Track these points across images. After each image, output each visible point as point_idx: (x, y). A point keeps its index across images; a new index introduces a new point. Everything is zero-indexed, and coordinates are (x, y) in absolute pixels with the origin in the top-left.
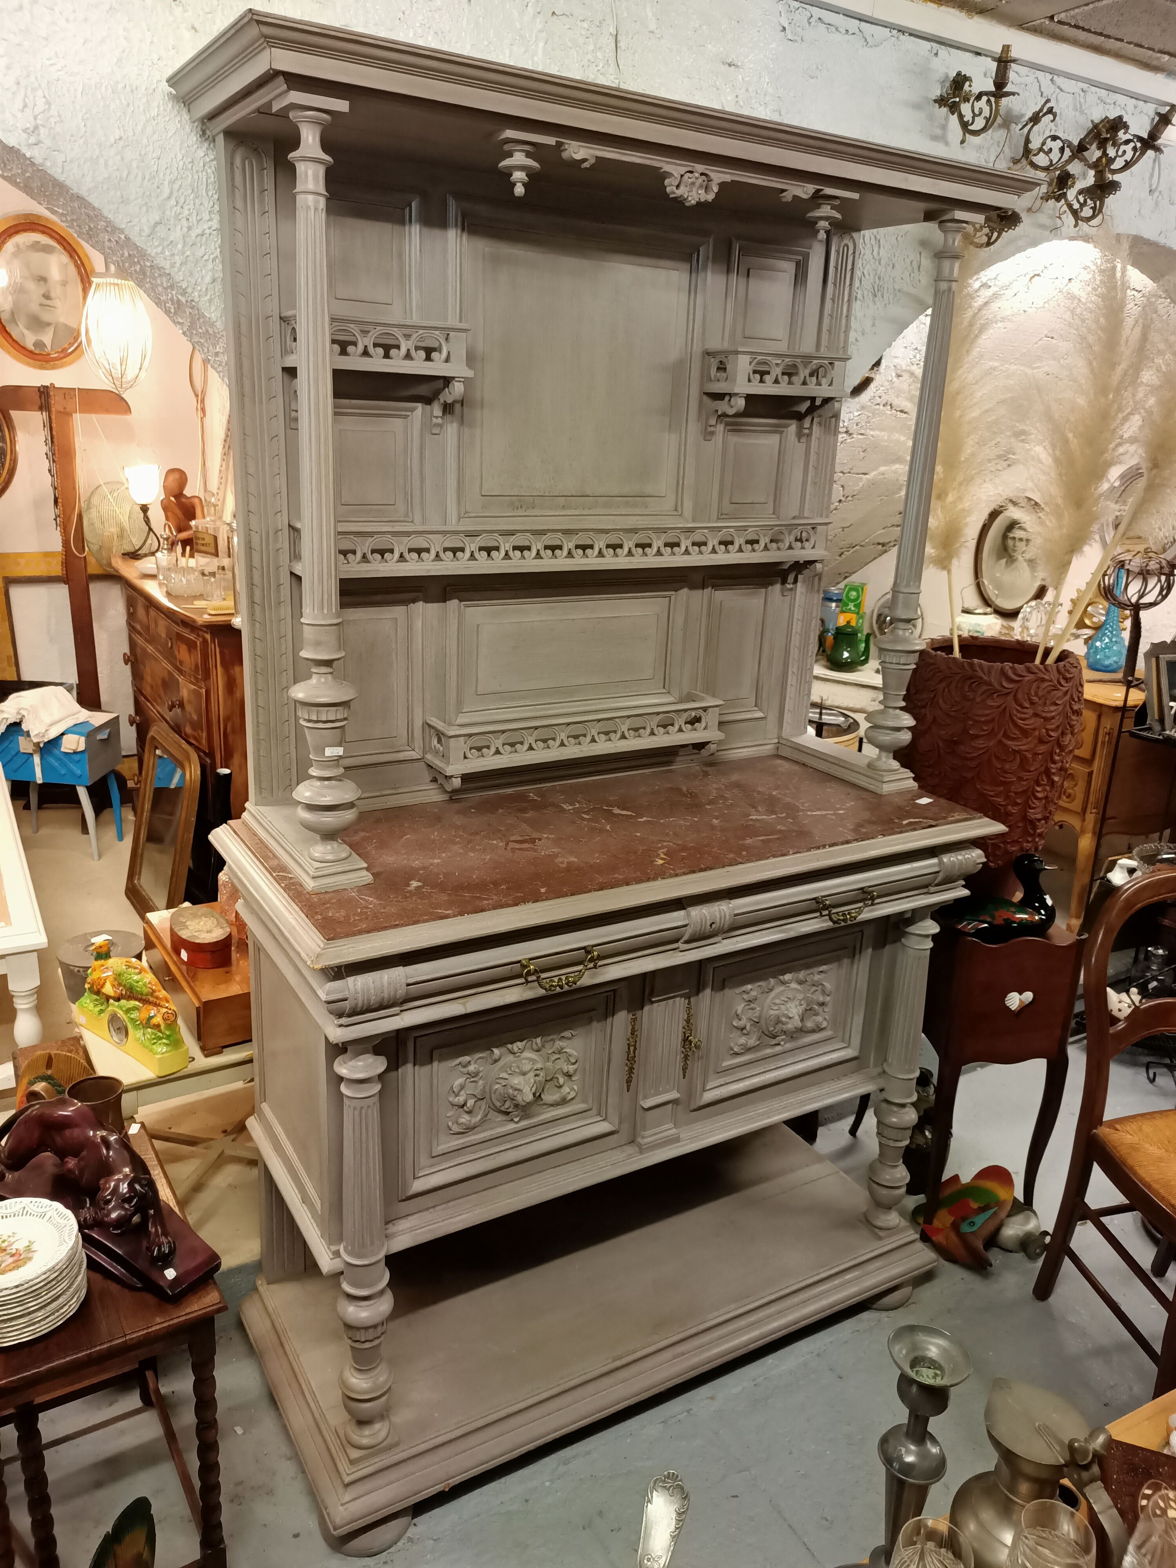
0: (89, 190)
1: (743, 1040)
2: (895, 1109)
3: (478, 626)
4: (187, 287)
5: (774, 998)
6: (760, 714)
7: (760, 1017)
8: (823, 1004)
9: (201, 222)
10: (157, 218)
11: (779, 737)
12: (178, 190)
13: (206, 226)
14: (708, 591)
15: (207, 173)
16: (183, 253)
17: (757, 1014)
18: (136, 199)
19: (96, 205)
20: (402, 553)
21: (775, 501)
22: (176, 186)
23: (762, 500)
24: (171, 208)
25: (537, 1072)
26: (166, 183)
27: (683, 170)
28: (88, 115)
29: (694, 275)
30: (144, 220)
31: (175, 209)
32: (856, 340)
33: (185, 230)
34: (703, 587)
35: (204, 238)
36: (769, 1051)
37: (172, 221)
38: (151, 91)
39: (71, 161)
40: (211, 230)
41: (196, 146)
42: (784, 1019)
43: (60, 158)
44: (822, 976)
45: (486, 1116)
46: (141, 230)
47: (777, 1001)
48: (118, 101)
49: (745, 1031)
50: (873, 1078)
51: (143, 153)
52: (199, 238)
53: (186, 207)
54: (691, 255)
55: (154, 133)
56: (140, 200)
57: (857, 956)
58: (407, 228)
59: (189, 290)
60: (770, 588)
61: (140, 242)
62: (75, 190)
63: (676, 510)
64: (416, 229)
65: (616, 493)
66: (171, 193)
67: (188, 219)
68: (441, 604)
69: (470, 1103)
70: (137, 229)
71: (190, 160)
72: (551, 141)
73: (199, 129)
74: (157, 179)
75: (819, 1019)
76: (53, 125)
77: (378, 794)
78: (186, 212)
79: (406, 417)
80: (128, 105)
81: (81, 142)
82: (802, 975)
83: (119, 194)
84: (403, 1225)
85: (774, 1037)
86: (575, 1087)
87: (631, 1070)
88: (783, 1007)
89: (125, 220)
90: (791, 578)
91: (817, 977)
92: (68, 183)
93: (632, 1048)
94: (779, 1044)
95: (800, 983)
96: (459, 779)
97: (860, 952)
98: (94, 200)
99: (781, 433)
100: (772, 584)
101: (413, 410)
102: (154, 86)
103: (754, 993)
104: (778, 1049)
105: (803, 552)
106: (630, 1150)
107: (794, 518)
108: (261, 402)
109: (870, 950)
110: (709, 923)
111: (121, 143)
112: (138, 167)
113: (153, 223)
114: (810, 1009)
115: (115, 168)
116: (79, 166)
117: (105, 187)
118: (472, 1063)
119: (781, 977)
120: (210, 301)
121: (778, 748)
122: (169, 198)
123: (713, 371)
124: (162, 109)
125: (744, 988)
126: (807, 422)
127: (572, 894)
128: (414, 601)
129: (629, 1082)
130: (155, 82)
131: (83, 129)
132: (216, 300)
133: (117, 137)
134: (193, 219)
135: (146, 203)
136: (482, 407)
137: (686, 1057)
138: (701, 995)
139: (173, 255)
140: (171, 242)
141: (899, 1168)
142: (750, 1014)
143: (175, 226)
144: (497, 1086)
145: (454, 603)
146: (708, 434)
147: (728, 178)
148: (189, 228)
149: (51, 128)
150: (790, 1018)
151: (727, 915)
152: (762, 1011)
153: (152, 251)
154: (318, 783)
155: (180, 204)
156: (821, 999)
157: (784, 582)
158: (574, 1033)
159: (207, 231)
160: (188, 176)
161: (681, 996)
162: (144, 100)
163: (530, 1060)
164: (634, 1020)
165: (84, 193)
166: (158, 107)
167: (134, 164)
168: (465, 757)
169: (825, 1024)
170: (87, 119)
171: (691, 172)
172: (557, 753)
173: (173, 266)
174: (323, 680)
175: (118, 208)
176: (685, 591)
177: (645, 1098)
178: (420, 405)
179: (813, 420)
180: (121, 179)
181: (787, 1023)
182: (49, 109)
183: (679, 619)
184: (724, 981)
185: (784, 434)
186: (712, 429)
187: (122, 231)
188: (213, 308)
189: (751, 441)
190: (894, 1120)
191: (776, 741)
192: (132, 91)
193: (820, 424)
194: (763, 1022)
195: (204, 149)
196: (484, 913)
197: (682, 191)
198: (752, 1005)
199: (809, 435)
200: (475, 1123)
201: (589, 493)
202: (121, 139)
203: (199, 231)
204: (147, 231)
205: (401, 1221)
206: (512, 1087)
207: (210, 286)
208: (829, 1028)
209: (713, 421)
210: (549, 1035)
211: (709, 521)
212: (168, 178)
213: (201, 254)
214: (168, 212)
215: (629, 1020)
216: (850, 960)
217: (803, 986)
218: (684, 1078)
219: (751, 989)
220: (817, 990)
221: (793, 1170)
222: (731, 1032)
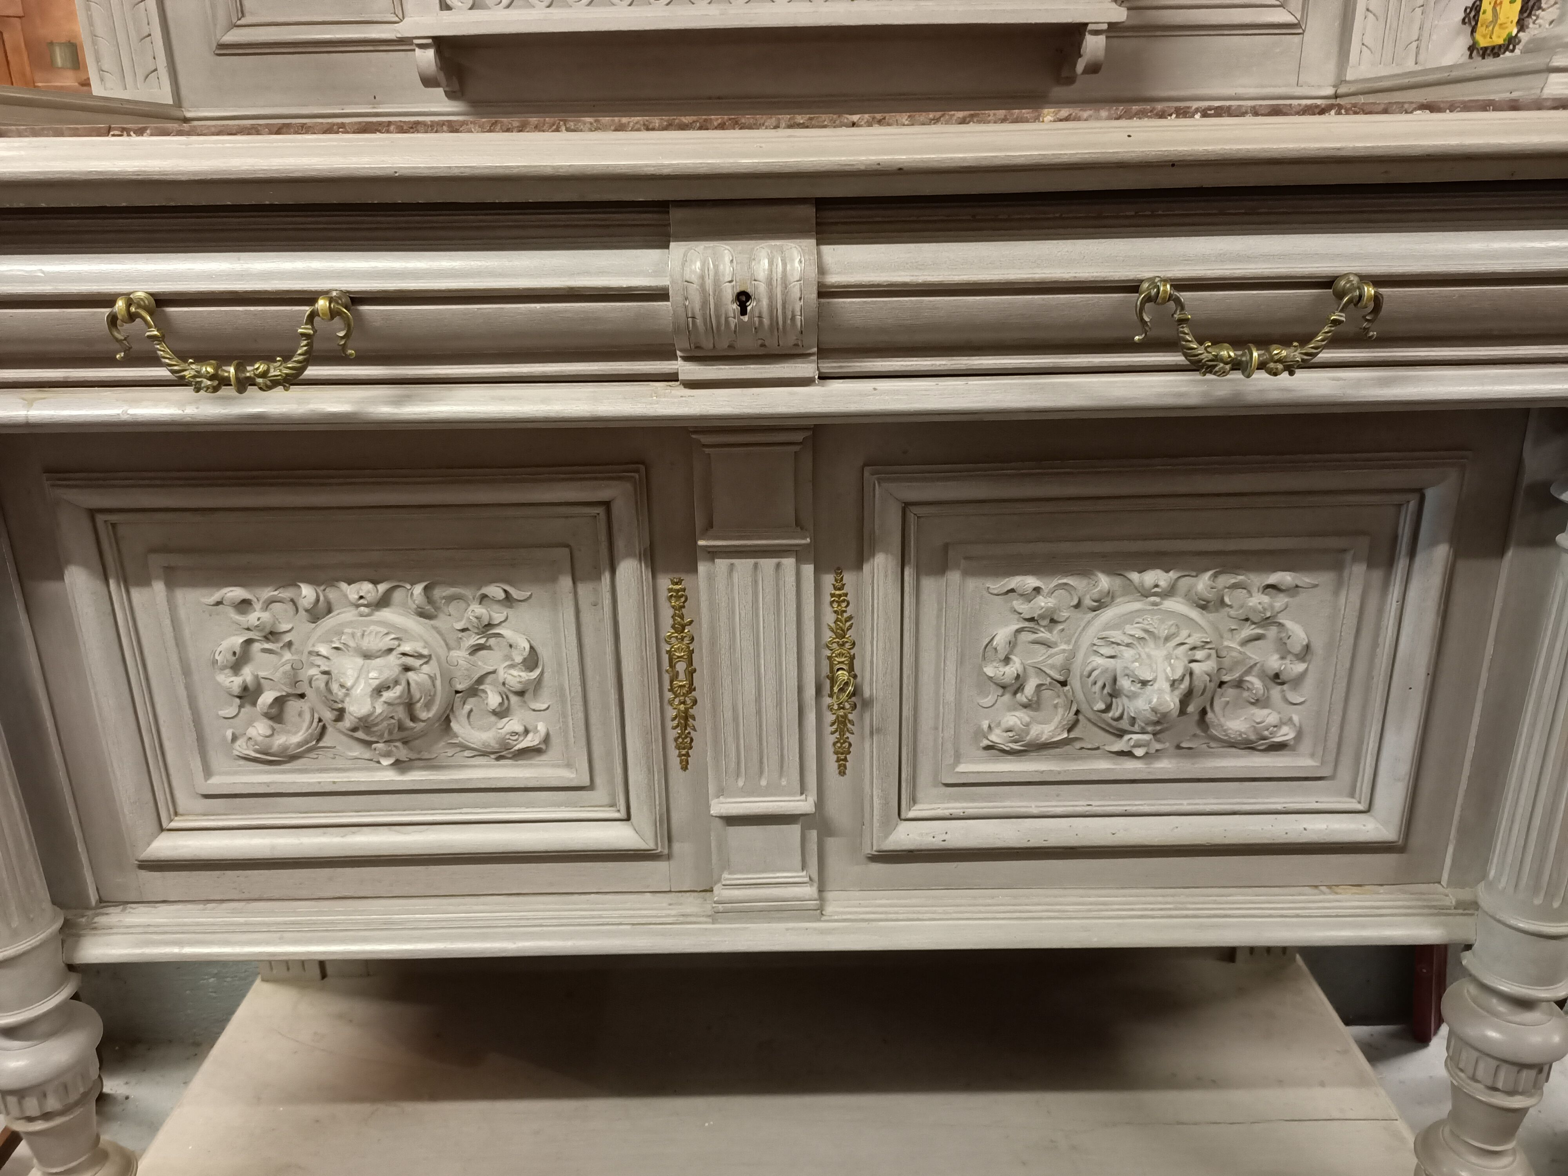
1: (1015, 719)
2: (1498, 1006)
5: (1107, 627)
7: (1067, 669)
8: (1277, 678)
17: (1059, 660)
25: (410, 661)
36: (1103, 766)
42: (1129, 685)
44: (1280, 601)
45: (316, 736)
47: (1116, 635)
49: (1021, 698)
50: (1439, 911)
57: (1402, 564)
75: (1267, 716)
77: (338, 111)
82: (1203, 583)
84: (137, 916)
85: (1120, 734)
86: (539, 727)
87: (685, 719)
88: (1128, 653)
91: (1258, 600)
93: (681, 667)
94: (1129, 754)
95: (1203, 605)
97: (1412, 554)
103: (1042, 602)
104: (1130, 768)
106: (692, 904)
109: (1441, 552)
110: (729, 293)
114: (1239, 684)
118: (257, 606)
119: (1135, 576)
125: (1015, 582)
129: (685, 745)
137: (842, 724)
138: (866, 567)
141: (1505, 1161)
142: (1040, 655)
144: (313, 671)
150: (1144, 683)
151: (795, 278)
152: (1072, 655)
156: (1274, 663)
158: (514, 593)
161: (800, 554)
163: (391, 628)
164: (679, 596)
168: (445, 6)
169: (1286, 734)
177: (721, 792)
181: (1140, 697)
184: (946, 547)
190: (1492, 1034)
194: (1075, 682)
198: (1043, 635)
200: (285, 748)
205: (142, 909)
208: (1306, 745)
210: (452, 584)
215: (663, 594)
216: (1377, 575)
217: (1212, 616)
218: (842, 773)
219: (1037, 590)
220: (1258, 638)
221: (1280, 1083)
222: (983, 693)
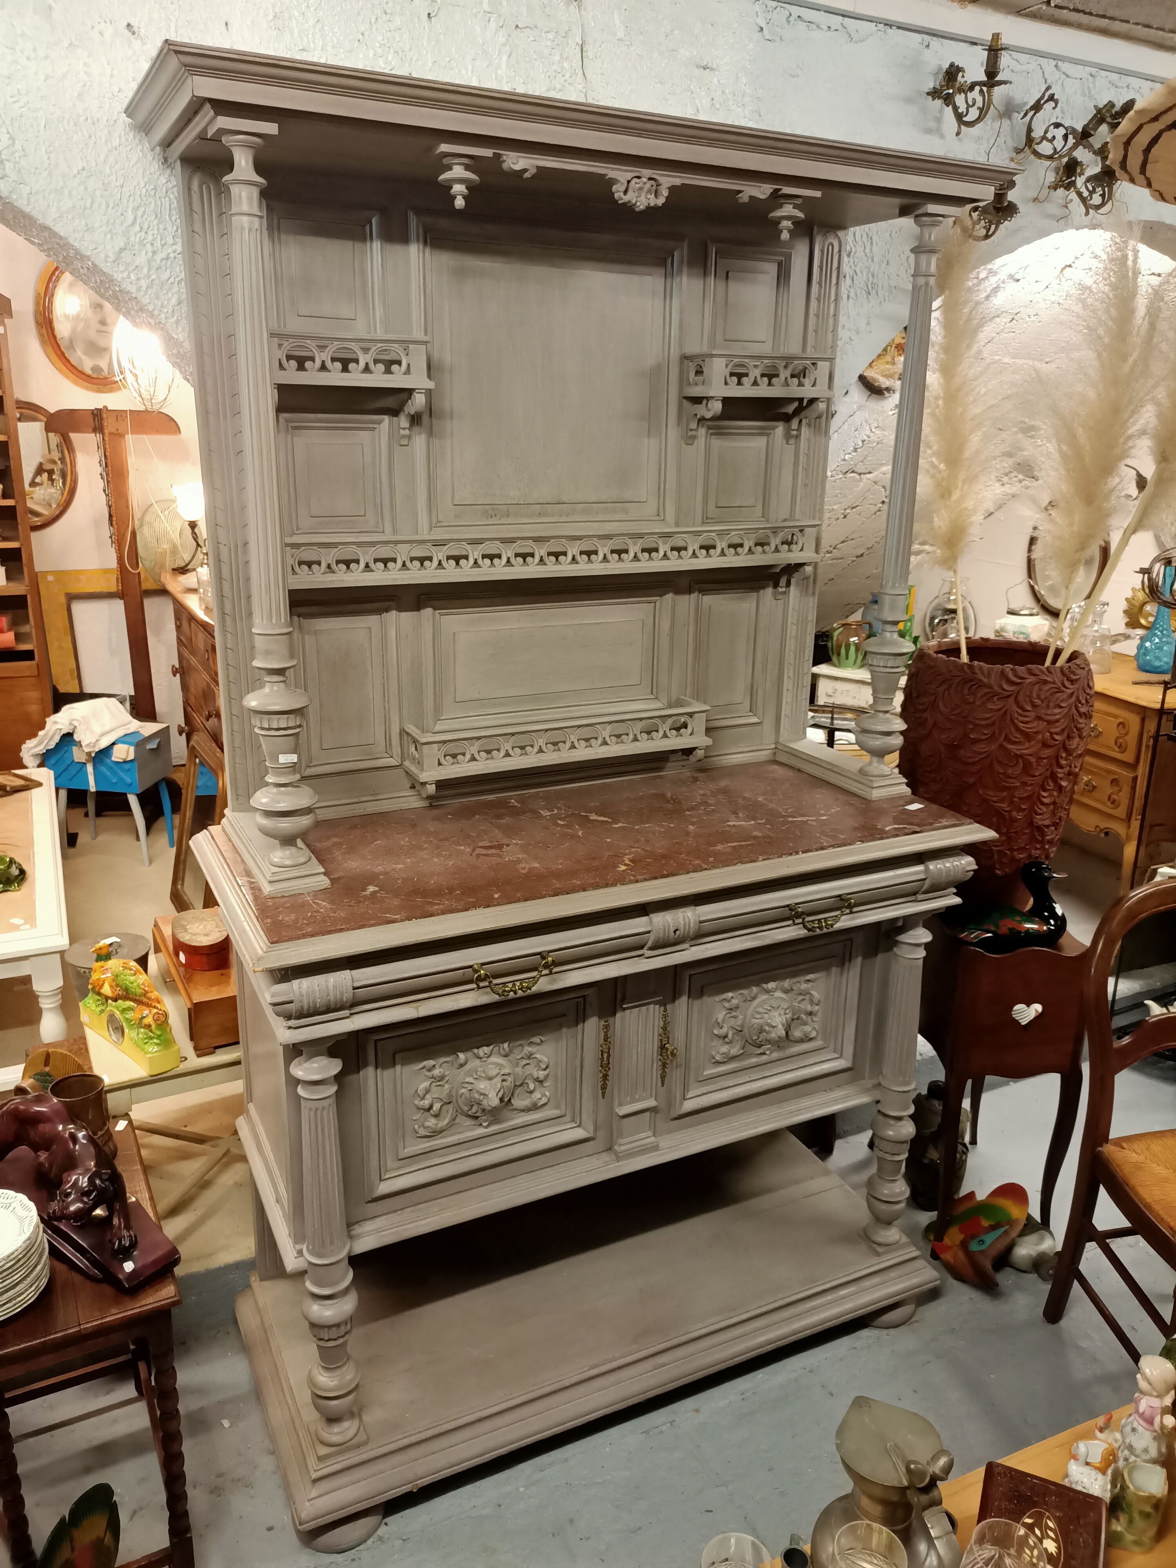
0: (55, 220)
1: (725, 1049)
2: (892, 1122)
3: (454, 634)
4: (154, 309)
5: (757, 1007)
6: (755, 720)
7: (742, 1026)
8: (810, 1014)
9: (166, 247)
10: (122, 245)
11: (777, 743)
12: (142, 216)
13: (170, 250)
14: (694, 596)
15: (170, 199)
16: (149, 277)
17: (739, 1023)
18: (100, 227)
19: (62, 234)
20: (367, 563)
21: (763, 505)
22: (140, 213)
23: (750, 502)
24: (136, 234)
25: (505, 1077)
26: (130, 210)
27: (629, 176)
28: (51, 148)
29: (669, 281)
30: (109, 247)
31: (139, 234)
32: (850, 339)
33: (150, 254)
34: (690, 591)
35: (169, 263)
36: (754, 1060)
37: (137, 247)
38: (112, 122)
39: (36, 193)
40: (176, 254)
41: (158, 173)
42: (767, 1028)
43: (25, 190)
44: (809, 984)
45: (454, 1119)
46: (107, 256)
47: (761, 1010)
48: (80, 133)
49: (727, 1040)
50: (867, 1090)
51: (106, 182)
52: (164, 262)
53: (150, 233)
54: (665, 260)
55: (116, 163)
56: (104, 228)
57: (847, 965)
58: (368, 244)
59: (156, 313)
60: (762, 591)
61: (106, 267)
62: (41, 221)
63: (658, 515)
64: (377, 245)
65: (594, 499)
66: (135, 219)
67: (152, 244)
68: (415, 613)
69: (437, 1107)
70: (102, 255)
71: (152, 187)
72: (488, 153)
73: (161, 156)
74: (121, 207)
75: (808, 1028)
76: (17, 159)
77: (357, 800)
78: (150, 238)
79: (373, 429)
80: (90, 136)
81: (45, 174)
82: (787, 983)
83: (83, 222)
84: (369, 1226)
85: (760, 1046)
86: (547, 1094)
87: (605, 1077)
88: (766, 1016)
89: (90, 248)
90: (783, 581)
91: (804, 986)
92: (34, 214)
93: (605, 1055)
94: (764, 1054)
95: (786, 992)
96: (434, 786)
97: (850, 961)
98: (59, 229)
99: (768, 435)
100: (763, 588)
101: (379, 422)
102: (115, 118)
103: (735, 1002)
104: (764, 1058)
105: (790, 555)
106: (606, 1157)
107: (785, 520)
108: (225, 418)
109: (860, 959)
110: (672, 929)
111: (85, 173)
112: (101, 196)
113: (117, 249)
114: (798, 1018)
115: (79, 197)
116: (44, 197)
117: (70, 216)
118: (437, 1067)
119: (765, 986)
120: (177, 322)
121: (775, 754)
122: (133, 224)
123: (692, 375)
124: (123, 139)
125: (724, 996)
126: (794, 424)
127: (526, 900)
128: (387, 610)
129: (604, 1088)
130: (116, 113)
131: (47, 162)
132: (184, 321)
133: (80, 168)
134: (158, 244)
135: (110, 231)
136: (452, 418)
137: (664, 1065)
138: (677, 1002)
139: (139, 279)
140: (137, 266)
141: (898, 1183)
142: (732, 1022)
143: (140, 251)
144: (463, 1091)
145: (427, 612)
146: (690, 439)
147: (677, 182)
148: (154, 253)
149: (16, 162)
150: (774, 1027)
151: (692, 921)
152: (745, 1019)
153: (118, 276)
154: (275, 790)
155: (144, 230)
156: (809, 1008)
157: (776, 586)
158: (543, 1039)
159: (172, 255)
160: (151, 203)
161: (655, 1003)
162: (106, 131)
163: (497, 1064)
164: (607, 1027)
165: (49, 223)
166: (120, 137)
167: (98, 193)
168: (440, 764)
169: (814, 1034)
170: (51, 152)
171: (639, 177)
172: (535, 760)
173: (139, 289)
174: (275, 688)
175: (83, 236)
176: (669, 596)
177: (620, 1105)
178: (386, 418)
179: (801, 421)
180: (85, 208)
181: (771, 1032)
182: (13, 144)
183: (665, 625)
184: (702, 987)
185: (771, 436)
186: (693, 433)
187: (88, 258)
188: (180, 329)
189: (735, 444)
190: (891, 1133)
191: (773, 746)
192: (94, 124)
193: (809, 425)
194: (746, 1030)
195: (167, 176)
196: (432, 918)
197: (630, 197)
198: (734, 1014)
199: (797, 437)
200: (442, 1127)
201: (565, 499)
202: (83, 169)
203: (164, 255)
204: (112, 257)
205: (368, 1223)
206: (477, 1092)
207: (177, 308)
208: (819, 1037)
209: (694, 425)
210: (518, 1040)
211: (694, 526)
212: (131, 205)
213: (166, 277)
214: (132, 238)
215: (602, 1027)
216: (839, 969)
217: (789, 995)
218: (663, 1086)
219: (732, 997)
220: (804, 999)
221: (797, 1182)
222: (712, 1040)
